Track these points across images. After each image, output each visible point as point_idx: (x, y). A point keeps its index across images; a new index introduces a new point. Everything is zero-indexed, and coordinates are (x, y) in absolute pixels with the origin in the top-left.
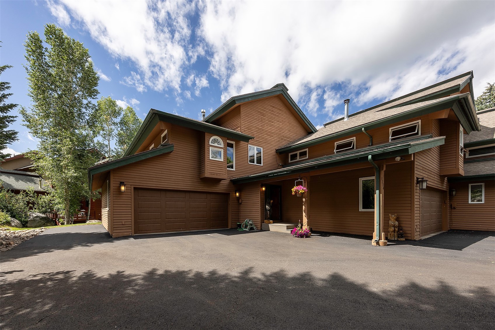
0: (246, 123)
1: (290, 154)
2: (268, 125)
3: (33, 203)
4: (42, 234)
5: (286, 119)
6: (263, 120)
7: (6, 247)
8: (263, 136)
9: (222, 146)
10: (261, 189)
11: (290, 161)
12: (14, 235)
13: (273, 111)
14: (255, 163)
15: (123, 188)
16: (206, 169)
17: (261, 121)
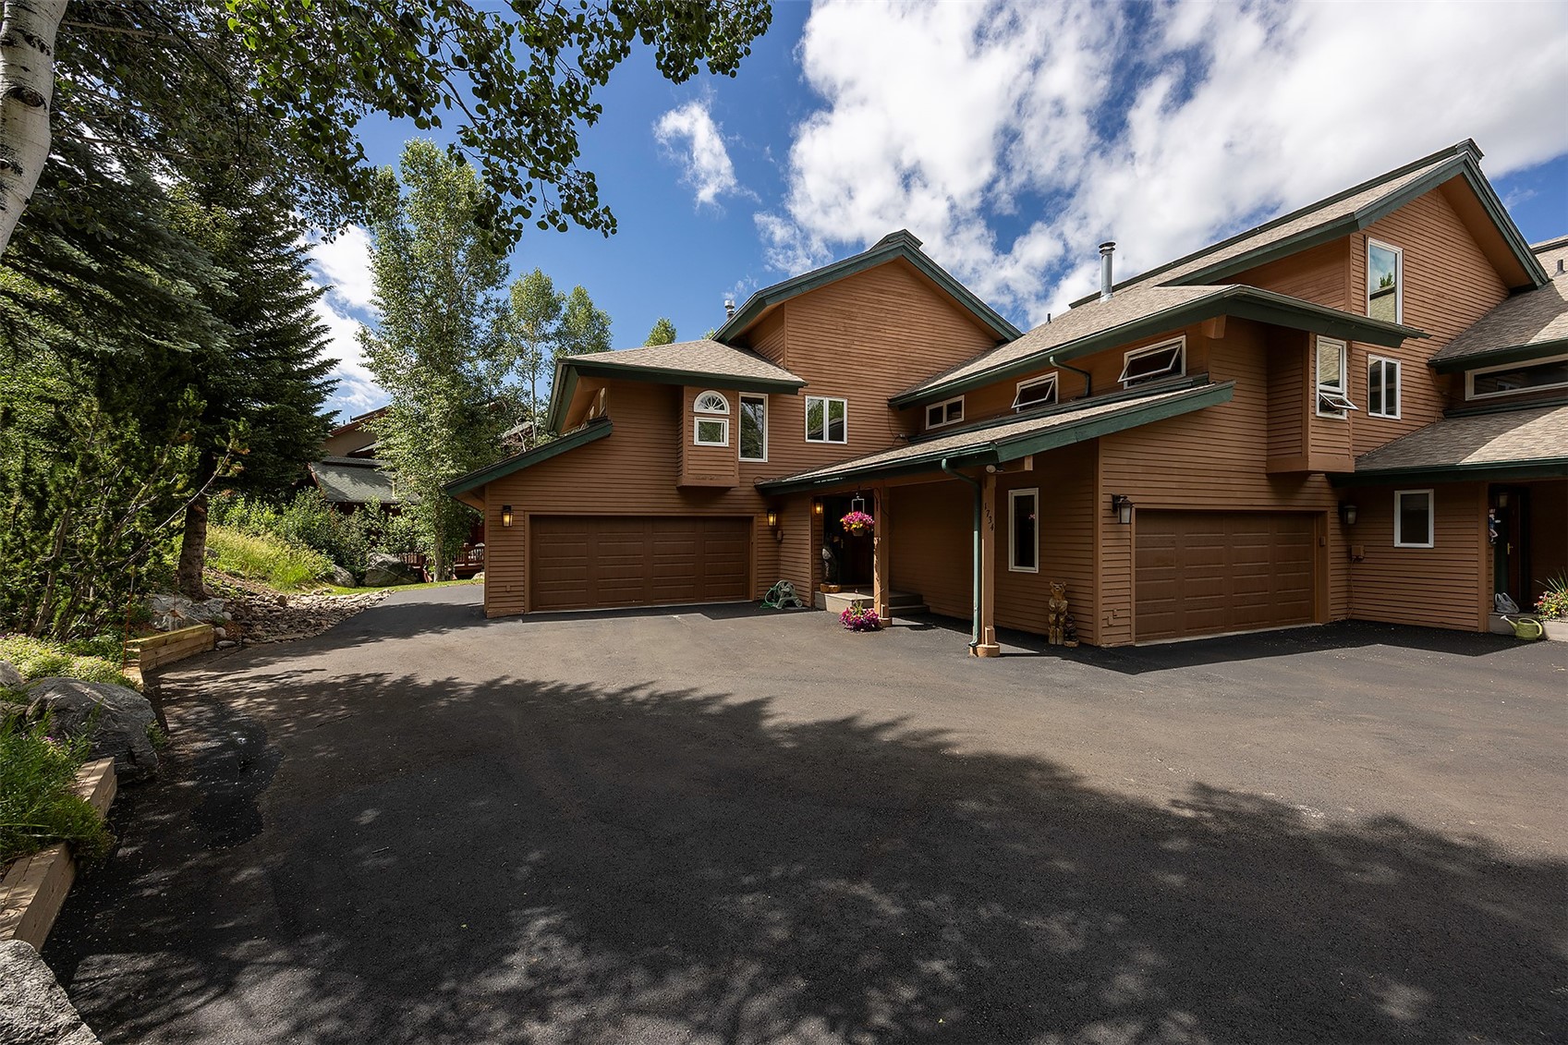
0: (800, 343)
1: (928, 408)
2: (864, 340)
3: (378, 533)
4: (380, 604)
5: (921, 317)
6: (850, 329)
7: (315, 630)
8: (849, 370)
9: (727, 411)
10: (813, 510)
11: (928, 427)
12: (332, 606)
13: (879, 302)
14: (826, 440)
15: (507, 519)
16: (685, 467)
17: (844, 333)
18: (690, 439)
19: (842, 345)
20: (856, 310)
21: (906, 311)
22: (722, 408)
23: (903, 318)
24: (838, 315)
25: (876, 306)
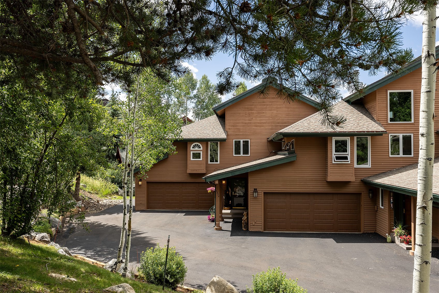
0: (231, 122)
2: (257, 117)
6: (251, 114)
14: (242, 154)
15: (140, 183)
16: (188, 167)
17: (249, 116)
18: (190, 158)
19: (248, 120)
20: (253, 107)
21: (275, 104)
22: (200, 148)
23: (274, 107)
24: (246, 110)
25: (262, 104)
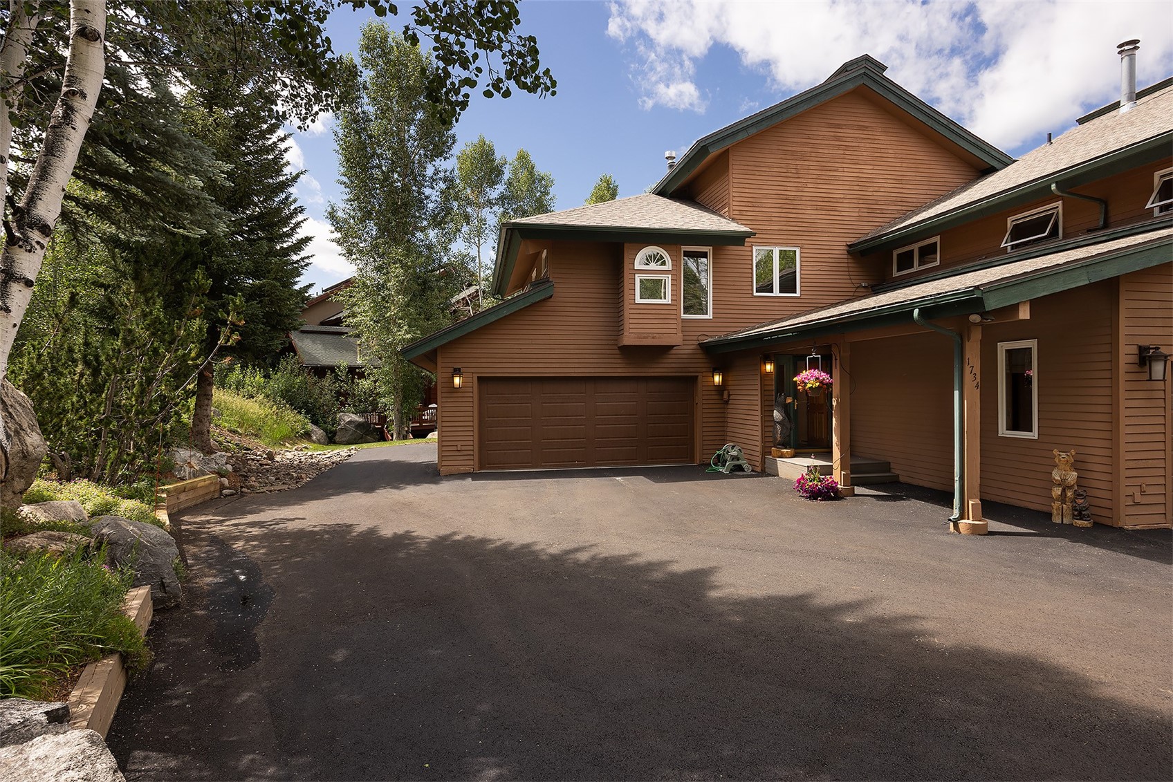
0: (747, 190)
1: (895, 253)
2: (819, 181)
3: (346, 395)
4: (351, 460)
5: (886, 151)
6: (802, 171)
7: (297, 482)
8: (801, 216)
9: (669, 266)
10: (763, 368)
11: (895, 274)
12: (310, 461)
13: (837, 138)
14: (776, 292)
15: (457, 381)
16: (626, 326)
17: (796, 175)
18: (632, 297)
19: (793, 189)
20: (809, 150)
21: (868, 145)
22: (664, 263)
23: (865, 154)
24: (788, 157)
25: (832, 143)
